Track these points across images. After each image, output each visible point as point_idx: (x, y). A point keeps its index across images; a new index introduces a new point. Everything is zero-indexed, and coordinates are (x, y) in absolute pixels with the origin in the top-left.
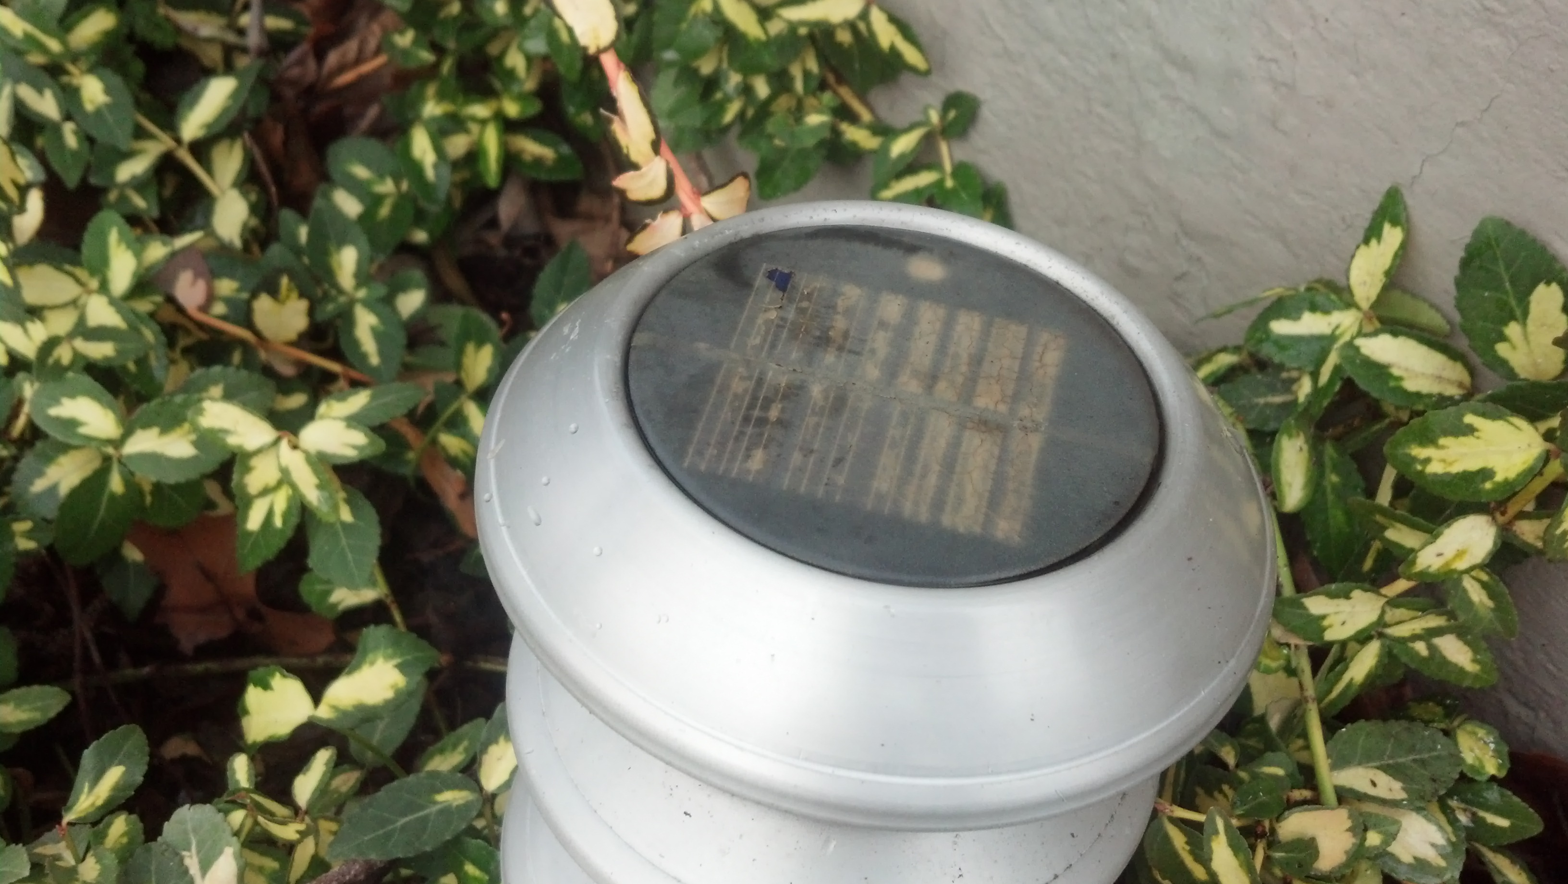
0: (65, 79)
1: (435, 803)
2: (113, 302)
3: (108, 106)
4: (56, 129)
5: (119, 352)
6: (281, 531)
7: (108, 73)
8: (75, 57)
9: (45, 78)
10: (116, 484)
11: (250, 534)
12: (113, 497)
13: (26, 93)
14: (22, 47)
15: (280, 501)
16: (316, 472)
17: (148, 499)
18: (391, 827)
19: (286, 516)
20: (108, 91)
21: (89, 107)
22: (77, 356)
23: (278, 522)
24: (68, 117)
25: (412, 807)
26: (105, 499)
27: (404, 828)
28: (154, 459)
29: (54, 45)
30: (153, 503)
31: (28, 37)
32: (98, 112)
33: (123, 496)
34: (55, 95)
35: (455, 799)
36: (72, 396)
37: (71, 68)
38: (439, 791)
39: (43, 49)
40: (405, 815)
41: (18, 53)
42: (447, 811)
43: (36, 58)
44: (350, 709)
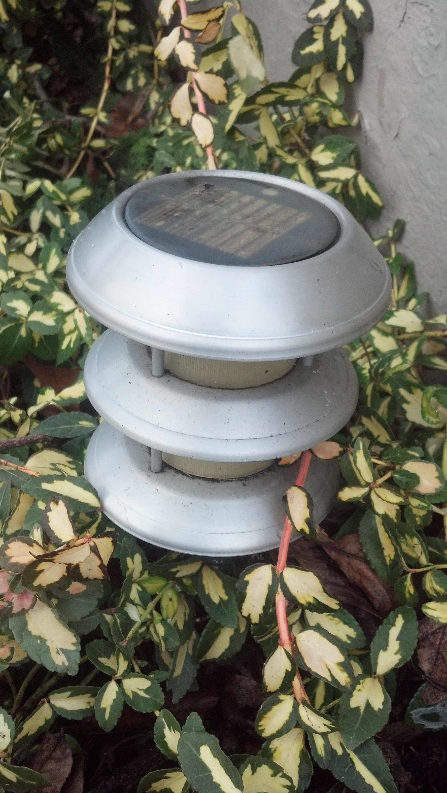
0: (66, 213)
1: (78, 424)
2: (46, 274)
3: (79, 223)
4: (57, 230)
5: (41, 291)
6: (72, 349)
7: (83, 212)
8: (73, 205)
9: (58, 210)
10: (23, 332)
11: (62, 350)
12: (21, 337)
13: (49, 214)
14: (52, 196)
15: (74, 336)
16: (86, 322)
17: (37, 345)
18: (58, 428)
19: (75, 342)
20: (80, 218)
21: (72, 223)
22: (23, 286)
23: (72, 345)
24: (63, 226)
25: (69, 423)
26: (18, 336)
27: (63, 429)
28: (39, 324)
29: (63, 197)
30: (38, 347)
31: (54, 192)
32: (75, 225)
33: (25, 338)
34: (60, 217)
35: (87, 425)
36: (17, 299)
37: (69, 208)
38: (82, 420)
39: (59, 198)
40: (65, 424)
41: (51, 199)
42: (83, 427)
43: (57, 202)
44: (66, 399)
